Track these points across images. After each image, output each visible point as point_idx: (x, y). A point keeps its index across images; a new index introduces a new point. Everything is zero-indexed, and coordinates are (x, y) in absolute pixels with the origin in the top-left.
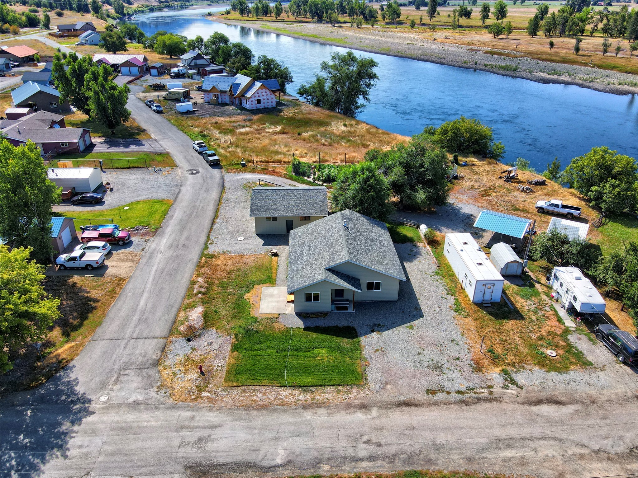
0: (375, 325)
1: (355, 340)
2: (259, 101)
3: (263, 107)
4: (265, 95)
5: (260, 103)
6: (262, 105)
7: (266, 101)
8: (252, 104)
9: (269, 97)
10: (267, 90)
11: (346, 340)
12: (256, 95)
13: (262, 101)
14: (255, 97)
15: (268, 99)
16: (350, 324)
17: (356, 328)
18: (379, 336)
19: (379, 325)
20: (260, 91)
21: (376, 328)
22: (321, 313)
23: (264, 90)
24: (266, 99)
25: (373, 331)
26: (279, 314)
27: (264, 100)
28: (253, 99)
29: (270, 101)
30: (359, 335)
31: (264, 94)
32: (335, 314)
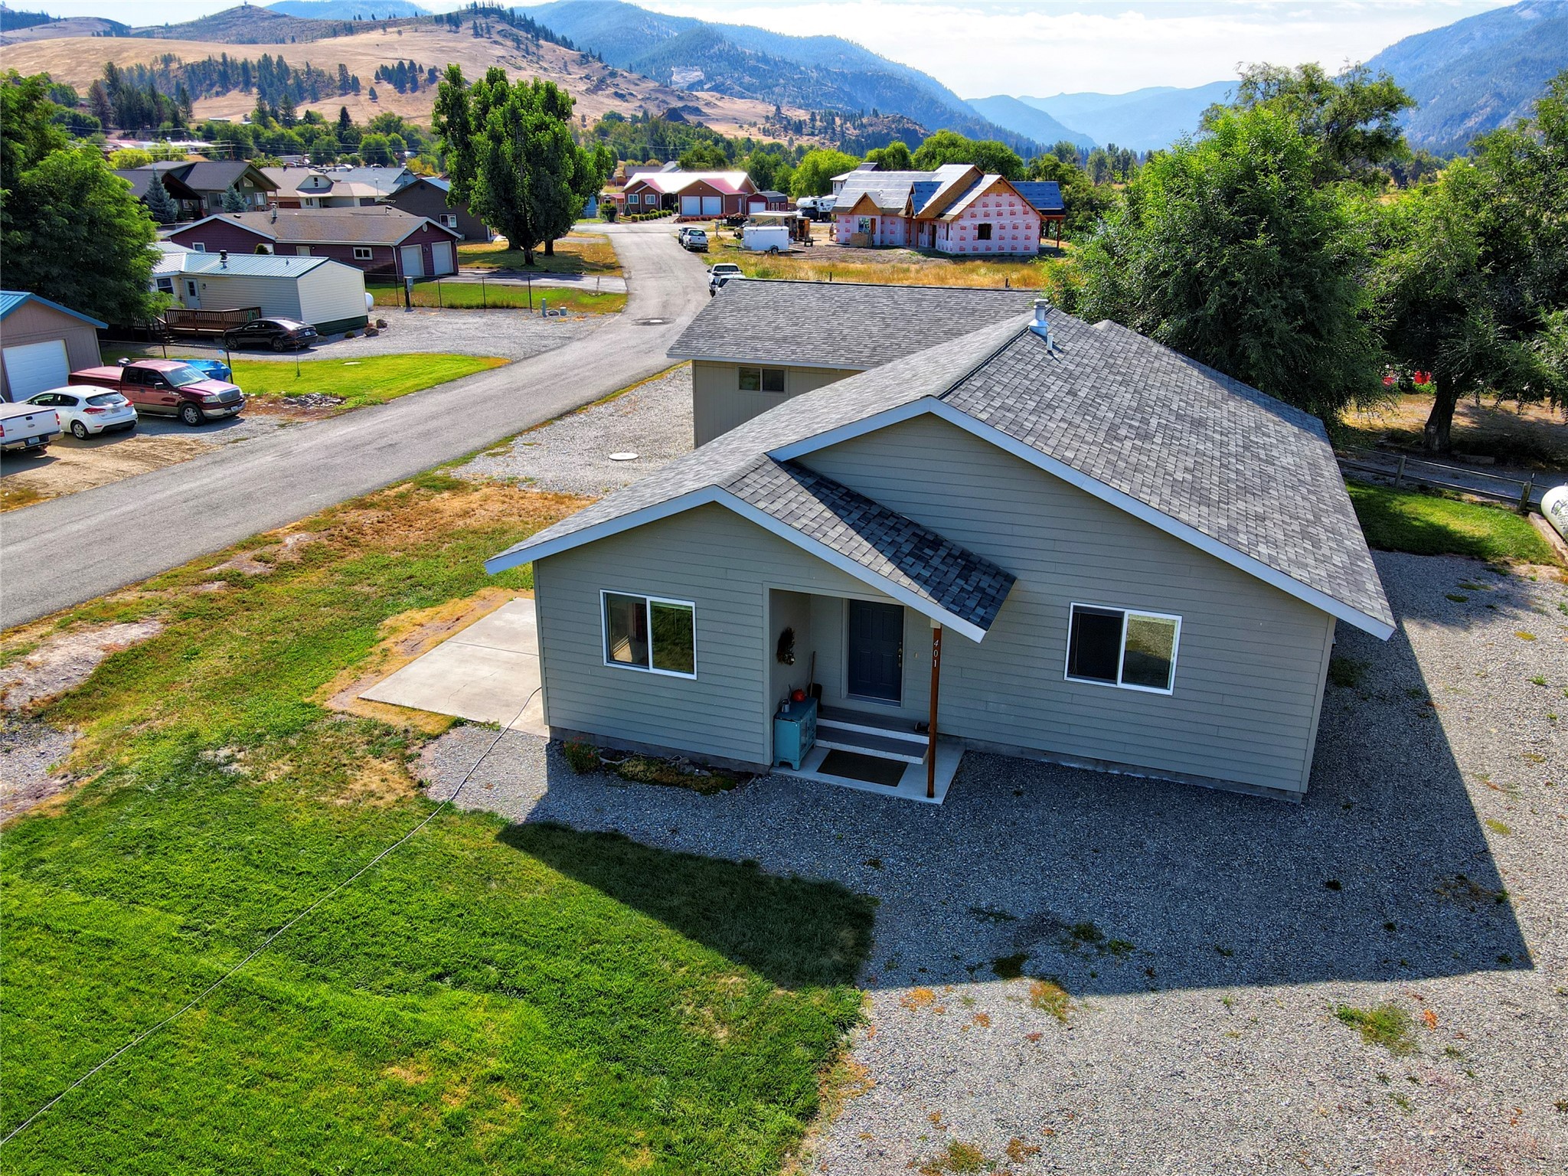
0: (1044, 926)
1: (817, 997)
2: (984, 231)
3: (995, 250)
4: (1006, 215)
5: (988, 238)
6: (993, 244)
7: (1008, 233)
8: (963, 239)
9: (1020, 220)
10: (1015, 199)
11: (736, 981)
12: (979, 210)
13: (995, 233)
14: (973, 216)
15: (1015, 227)
16: (853, 877)
17: (879, 914)
18: (1040, 1022)
19: (1087, 933)
20: (992, 198)
21: (1044, 950)
22: (701, 762)
23: (1006, 197)
24: (1009, 228)
25: (1008, 968)
26: (458, 723)
27: (1002, 227)
28: (967, 222)
29: (1021, 233)
30: (872, 967)
31: (1005, 208)
32: (798, 788)
